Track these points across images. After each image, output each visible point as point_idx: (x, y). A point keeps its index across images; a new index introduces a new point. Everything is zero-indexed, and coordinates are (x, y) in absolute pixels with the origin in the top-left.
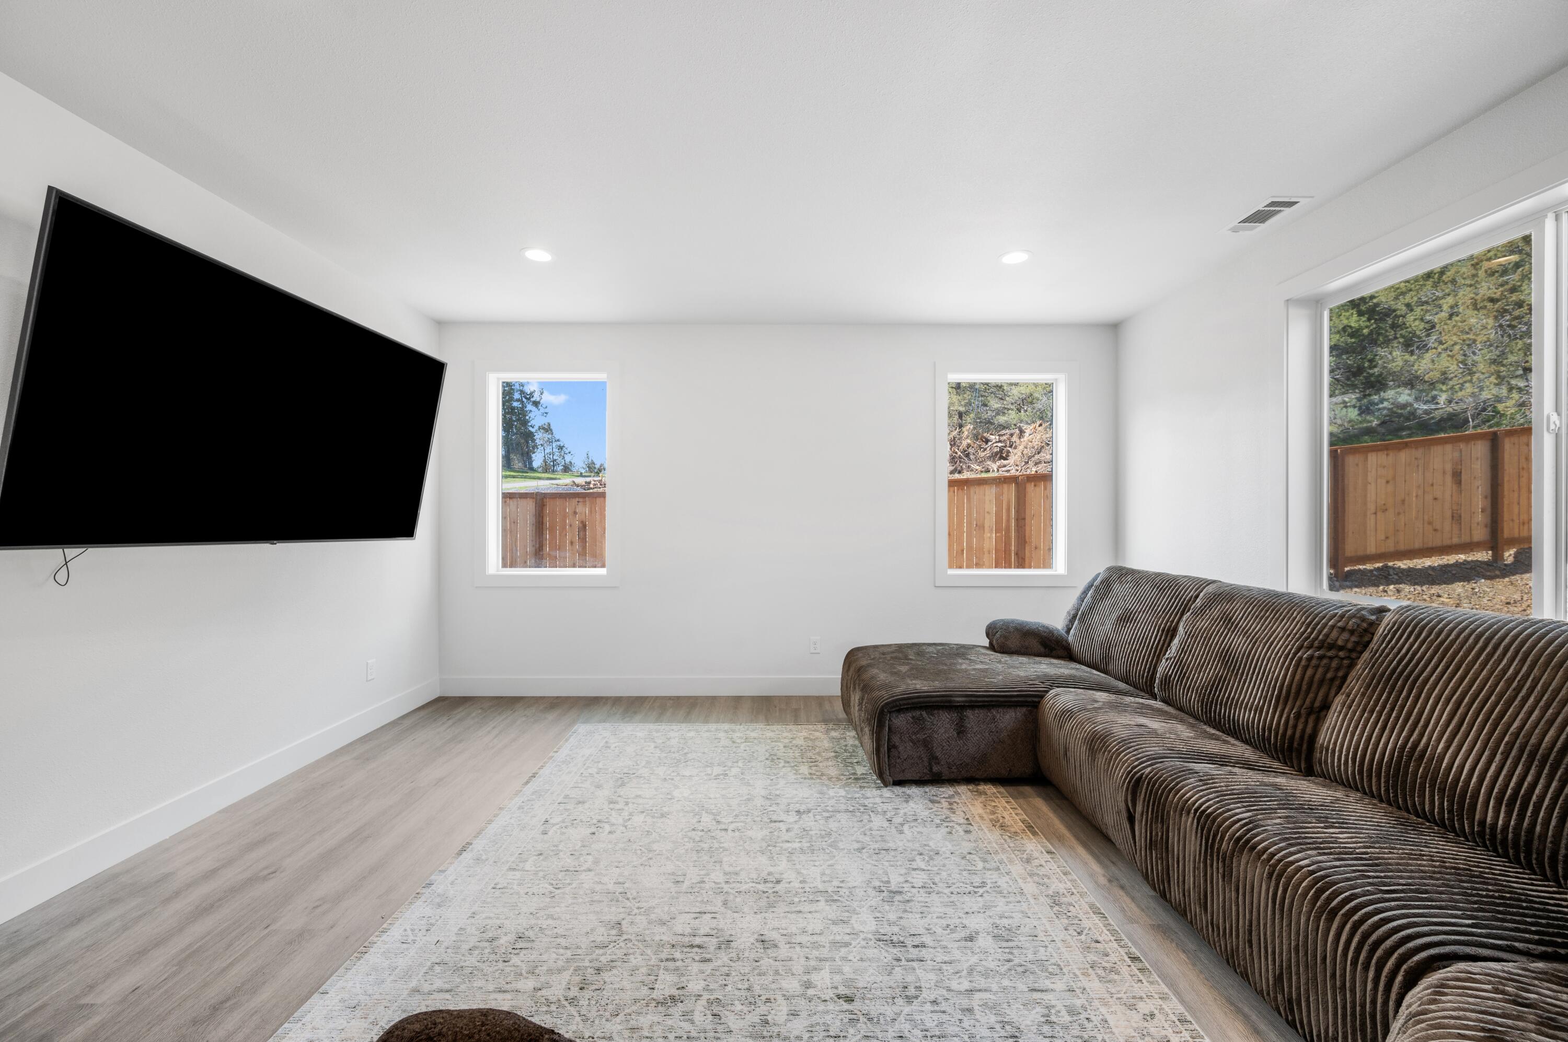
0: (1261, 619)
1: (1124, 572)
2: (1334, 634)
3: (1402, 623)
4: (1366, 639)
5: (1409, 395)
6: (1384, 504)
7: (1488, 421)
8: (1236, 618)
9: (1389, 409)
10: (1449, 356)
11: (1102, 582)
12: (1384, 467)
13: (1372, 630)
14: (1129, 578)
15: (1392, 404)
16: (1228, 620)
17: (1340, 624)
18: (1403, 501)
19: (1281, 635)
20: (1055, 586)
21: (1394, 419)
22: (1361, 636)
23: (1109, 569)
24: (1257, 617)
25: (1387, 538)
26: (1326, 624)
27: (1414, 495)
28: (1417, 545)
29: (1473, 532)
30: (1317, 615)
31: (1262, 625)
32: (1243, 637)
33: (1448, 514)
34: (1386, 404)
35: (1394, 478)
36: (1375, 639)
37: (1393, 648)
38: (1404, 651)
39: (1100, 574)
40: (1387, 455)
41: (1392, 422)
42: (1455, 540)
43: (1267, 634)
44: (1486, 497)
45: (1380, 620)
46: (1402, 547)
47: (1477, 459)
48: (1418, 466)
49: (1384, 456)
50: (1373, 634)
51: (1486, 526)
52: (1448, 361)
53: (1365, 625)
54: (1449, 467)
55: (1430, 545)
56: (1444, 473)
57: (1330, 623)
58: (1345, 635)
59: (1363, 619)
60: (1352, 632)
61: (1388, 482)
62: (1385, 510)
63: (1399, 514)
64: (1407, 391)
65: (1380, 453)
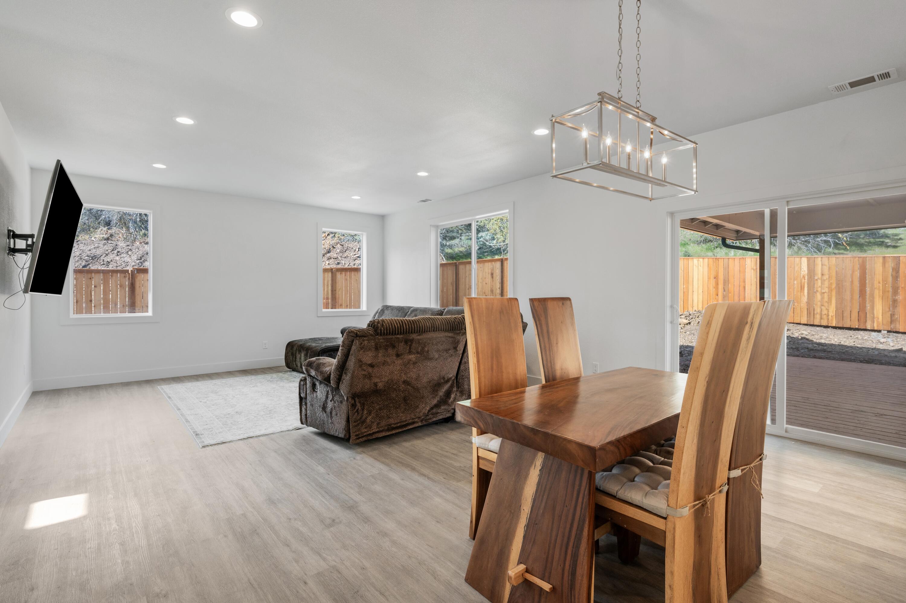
1: (388, 306)
11: (381, 311)
14: (390, 308)
20: (362, 315)
23: (383, 306)
27: (480, 281)
39: (379, 309)
44: (500, 283)
47: (497, 269)
56: (489, 273)
59: (441, 311)
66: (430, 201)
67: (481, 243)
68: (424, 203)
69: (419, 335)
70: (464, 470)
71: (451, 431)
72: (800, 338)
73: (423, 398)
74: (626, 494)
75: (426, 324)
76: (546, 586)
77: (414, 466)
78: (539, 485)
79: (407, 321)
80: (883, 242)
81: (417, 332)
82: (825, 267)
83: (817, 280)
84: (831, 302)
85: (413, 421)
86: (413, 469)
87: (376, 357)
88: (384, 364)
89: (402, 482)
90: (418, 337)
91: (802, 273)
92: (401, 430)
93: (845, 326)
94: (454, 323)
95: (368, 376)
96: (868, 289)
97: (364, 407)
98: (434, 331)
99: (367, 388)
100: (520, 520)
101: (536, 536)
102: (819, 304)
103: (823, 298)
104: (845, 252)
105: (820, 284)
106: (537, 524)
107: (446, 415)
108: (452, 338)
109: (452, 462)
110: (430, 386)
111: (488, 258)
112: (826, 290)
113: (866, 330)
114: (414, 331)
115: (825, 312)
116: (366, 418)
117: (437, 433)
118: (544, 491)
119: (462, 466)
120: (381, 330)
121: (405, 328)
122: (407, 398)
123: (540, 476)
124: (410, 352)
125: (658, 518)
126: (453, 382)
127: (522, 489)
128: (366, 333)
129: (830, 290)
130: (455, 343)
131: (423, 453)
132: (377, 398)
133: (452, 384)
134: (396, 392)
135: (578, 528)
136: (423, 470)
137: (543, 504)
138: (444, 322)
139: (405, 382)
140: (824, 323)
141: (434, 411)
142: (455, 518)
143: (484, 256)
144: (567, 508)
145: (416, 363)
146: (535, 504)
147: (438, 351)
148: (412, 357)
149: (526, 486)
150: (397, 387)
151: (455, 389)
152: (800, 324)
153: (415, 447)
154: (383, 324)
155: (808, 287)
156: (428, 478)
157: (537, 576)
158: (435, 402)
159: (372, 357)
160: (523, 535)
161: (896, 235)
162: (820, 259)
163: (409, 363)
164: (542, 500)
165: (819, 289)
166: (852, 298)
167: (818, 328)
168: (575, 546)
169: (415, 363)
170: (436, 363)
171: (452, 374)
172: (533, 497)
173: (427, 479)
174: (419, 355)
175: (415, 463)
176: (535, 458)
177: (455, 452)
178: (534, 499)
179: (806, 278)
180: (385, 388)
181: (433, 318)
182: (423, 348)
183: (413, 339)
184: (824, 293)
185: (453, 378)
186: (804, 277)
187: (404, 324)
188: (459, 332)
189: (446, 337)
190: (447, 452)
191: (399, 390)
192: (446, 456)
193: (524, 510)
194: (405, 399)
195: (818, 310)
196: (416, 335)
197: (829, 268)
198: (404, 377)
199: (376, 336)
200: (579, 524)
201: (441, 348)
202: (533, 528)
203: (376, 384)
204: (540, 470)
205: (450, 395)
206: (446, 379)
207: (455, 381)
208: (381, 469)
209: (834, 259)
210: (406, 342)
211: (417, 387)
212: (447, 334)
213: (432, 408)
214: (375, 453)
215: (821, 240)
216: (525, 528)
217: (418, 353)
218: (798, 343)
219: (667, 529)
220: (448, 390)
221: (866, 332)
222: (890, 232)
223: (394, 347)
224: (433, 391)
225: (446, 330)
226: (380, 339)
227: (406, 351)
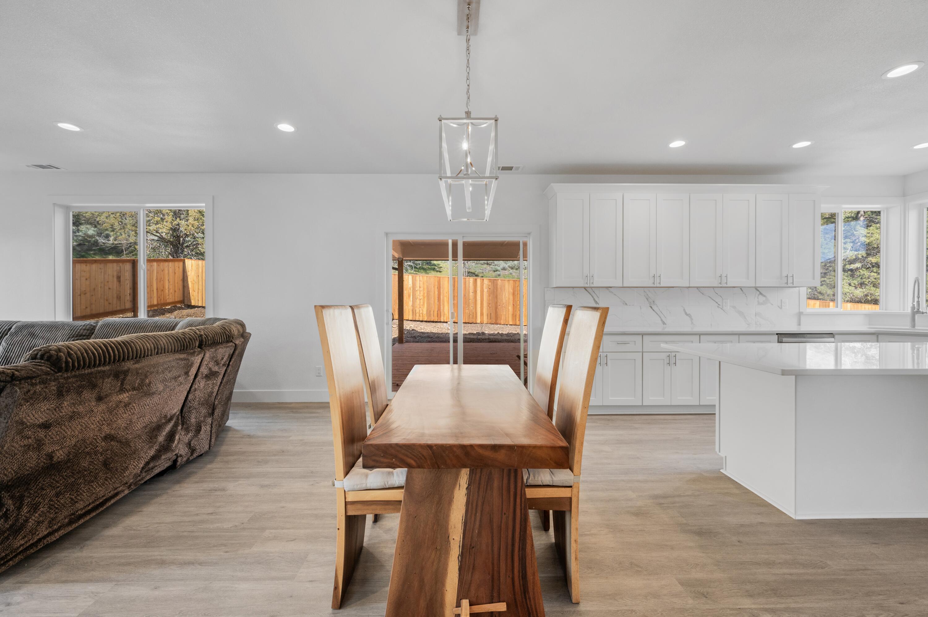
0: (50, 331)
2: (82, 331)
3: (104, 324)
4: (93, 331)
5: (94, 231)
6: (85, 291)
7: (132, 252)
8: (37, 333)
9: (82, 237)
10: (114, 217)
12: (85, 271)
13: (94, 328)
15: (84, 234)
16: (33, 335)
17: (83, 328)
18: (94, 289)
19: (60, 335)
21: (85, 243)
22: (91, 331)
24: (48, 331)
25: (86, 308)
26: (78, 329)
27: (100, 286)
28: (102, 311)
29: (126, 304)
30: (75, 326)
31: (51, 334)
32: (42, 339)
33: (115, 296)
34: (80, 234)
35: (90, 277)
36: (96, 331)
37: (102, 332)
38: (105, 332)
40: (86, 265)
41: (85, 245)
42: (118, 308)
43: (53, 336)
44: (131, 289)
45: (97, 325)
46: (94, 312)
47: (127, 271)
48: (101, 272)
49: (85, 266)
50: (95, 330)
51: (131, 301)
52: (114, 220)
53: (92, 327)
54: (115, 274)
55: (107, 311)
56: (113, 276)
57: (80, 328)
58: (86, 331)
59: (91, 325)
60: (88, 330)
61: (86, 279)
62: (85, 294)
63: (92, 295)
64: (93, 229)
65: (82, 264)
66: (55, 169)
67: (80, 238)
68: (42, 169)
69: (137, 362)
70: (244, 529)
71: (178, 485)
72: (411, 330)
73: (135, 453)
74: (536, 479)
75: (146, 344)
76: (501, 607)
77: (159, 557)
78: (469, 504)
79: (114, 344)
80: (435, 268)
81: (132, 359)
82: (421, 282)
83: (417, 291)
84: (424, 305)
85: (116, 491)
86: (162, 563)
87: (59, 408)
88: (71, 418)
89: (157, 593)
90: (137, 366)
91: (409, 285)
92: (94, 514)
93: (431, 320)
94: (185, 340)
95: (35, 445)
96: (442, 297)
97: (21, 503)
98: (157, 354)
99: (31, 468)
100: (451, 553)
101: (474, 560)
102: (418, 306)
103: (420, 303)
104: (418, 273)
105: (418, 293)
106: (473, 547)
107: (165, 466)
108: (184, 360)
109: (218, 525)
110: (146, 433)
111: (97, 257)
112: (422, 297)
113: (440, 322)
114: (128, 357)
115: (421, 312)
116: (27, 521)
117: (157, 496)
118: (476, 509)
119: (237, 524)
120: (67, 362)
121: (112, 354)
122: (108, 462)
123: (468, 495)
124: (122, 390)
125: (566, 488)
126: (178, 419)
127: (447, 517)
128: (34, 372)
129: (424, 297)
130: (188, 367)
131: (158, 531)
132: (53, 477)
133: (175, 423)
134: (91, 457)
135: (520, 528)
136: (180, 557)
137: (477, 523)
138: (171, 340)
139: (108, 438)
140: (421, 320)
141: (151, 465)
142: (291, 597)
143: (90, 255)
144: (506, 515)
145: (130, 404)
146: (467, 527)
147: (164, 380)
148: (124, 397)
149: (452, 511)
150: (91, 449)
151: (180, 428)
152: (408, 320)
153: (134, 530)
154: (68, 352)
155: (412, 296)
156: (201, 564)
157: (485, 602)
158: (152, 452)
159: (48, 411)
160: (457, 567)
161: (439, 265)
162: (418, 277)
163: (117, 406)
164: (475, 521)
165: (418, 297)
166: (434, 302)
167: (418, 323)
168: (521, 549)
169: (126, 405)
170: (159, 398)
171: (176, 410)
172: (463, 521)
173: (199, 567)
174: (135, 392)
175: (156, 553)
176: (458, 477)
177: (210, 510)
178: (464, 522)
179: (411, 289)
180: (68, 456)
181: (152, 336)
182: (143, 381)
183: (129, 369)
184: (420, 299)
185: (178, 413)
186: (410, 288)
187: (110, 348)
188: (192, 351)
189: (177, 359)
190: (197, 515)
191: (96, 453)
192: (202, 522)
193: (454, 539)
194: (106, 464)
195: (418, 311)
196: (131, 363)
197: (423, 283)
198: (106, 430)
199: (56, 373)
200: (521, 525)
201: (169, 375)
202: (470, 553)
203: (50, 456)
204: (467, 488)
205: (175, 437)
206: (169, 416)
207: (180, 417)
208: (92, 593)
209: (426, 277)
210: (116, 375)
211: (126, 439)
212: (177, 356)
213: (147, 463)
214: (54, 572)
215: (408, 265)
216: (459, 559)
217: (134, 389)
218: (411, 334)
219: (573, 495)
220: (171, 431)
221: (441, 323)
222: (435, 262)
223: (93, 386)
224: (151, 438)
225: (174, 351)
226: (68, 378)
227: (114, 390)
